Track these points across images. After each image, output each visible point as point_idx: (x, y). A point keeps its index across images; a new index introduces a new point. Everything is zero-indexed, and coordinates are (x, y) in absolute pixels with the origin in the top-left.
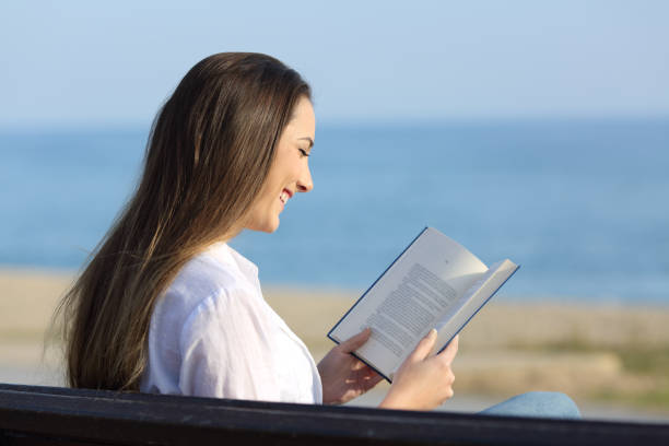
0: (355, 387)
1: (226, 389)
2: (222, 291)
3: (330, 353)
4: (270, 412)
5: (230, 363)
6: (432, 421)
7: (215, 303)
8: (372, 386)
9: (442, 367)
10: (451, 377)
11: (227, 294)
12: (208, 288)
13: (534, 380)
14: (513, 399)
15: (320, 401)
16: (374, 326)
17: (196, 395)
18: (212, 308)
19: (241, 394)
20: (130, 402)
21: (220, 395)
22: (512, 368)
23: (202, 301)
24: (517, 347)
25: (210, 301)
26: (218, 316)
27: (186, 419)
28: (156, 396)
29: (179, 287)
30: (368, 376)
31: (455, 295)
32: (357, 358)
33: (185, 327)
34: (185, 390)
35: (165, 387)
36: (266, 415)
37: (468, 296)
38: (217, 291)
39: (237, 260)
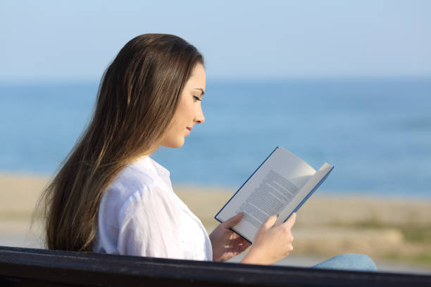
0: (232, 250)
1: (148, 251)
2: (145, 188)
3: (216, 229)
4: (178, 266)
5: (150, 234)
6: (281, 273)
7: (141, 196)
8: (244, 250)
11: (148, 189)
13: (347, 246)
14: (334, 258)
15: (211, 259)
16: (244, 211)
17: (129, 254)
18: (139, 199)
19: (157, 253)
20: (87, 259)
21: (144, 254)
22: (332, 238)
23: (132, 194)
24: (336, 225)
25: (137, 194)
26: (143, 204)
27: (123, 270)
28: (103, 255)
29: (117, 185)
30: (242, 243)
32: (234, 231)
33: (122, 211)
34: (122, 252)
35: (109, 250)
36: (175, 268)
38: (142, 187)
39: (156, 167)
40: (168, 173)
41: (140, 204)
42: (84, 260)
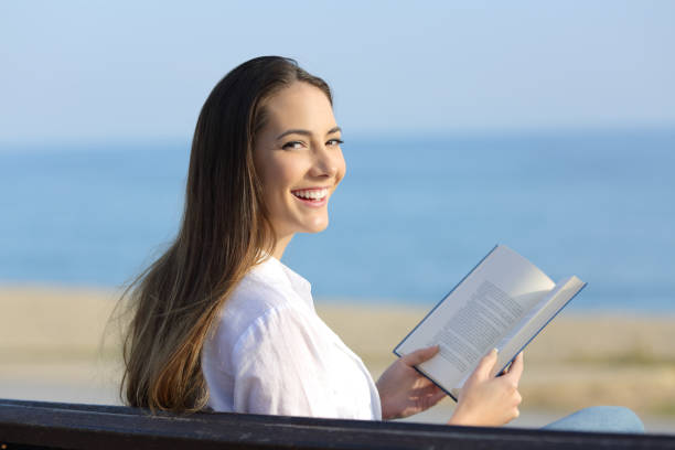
0: (416, 404)
1: (280, 407)
2: (273, 311)
3: (391, 367)
4: (330, 429)
5: (283, 385)
7: (266, 323)
8: (434, 403)
9: (510, 388)
10: (518, 397)
11: (278, 314)
12: (259, 309)
14: (577, 413)
15: (380, 418)
18: (263, 329)
19: (295, 411)
21: (274, 412)
22: (574, 382)
23: (252, 322)
25: (260, 322)
26: (269, 335)
31: (521, 311)
32: (422, 375)
33: (236, 347)
34: (239, 408)
35: (219, 406)
37: (534, 312)
38: (268, 311)
39: (289, 278)
40: (308, 286)
41: (265, 337)
42: (183, 422)
